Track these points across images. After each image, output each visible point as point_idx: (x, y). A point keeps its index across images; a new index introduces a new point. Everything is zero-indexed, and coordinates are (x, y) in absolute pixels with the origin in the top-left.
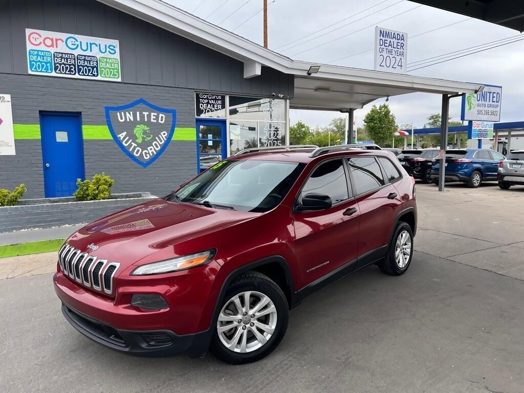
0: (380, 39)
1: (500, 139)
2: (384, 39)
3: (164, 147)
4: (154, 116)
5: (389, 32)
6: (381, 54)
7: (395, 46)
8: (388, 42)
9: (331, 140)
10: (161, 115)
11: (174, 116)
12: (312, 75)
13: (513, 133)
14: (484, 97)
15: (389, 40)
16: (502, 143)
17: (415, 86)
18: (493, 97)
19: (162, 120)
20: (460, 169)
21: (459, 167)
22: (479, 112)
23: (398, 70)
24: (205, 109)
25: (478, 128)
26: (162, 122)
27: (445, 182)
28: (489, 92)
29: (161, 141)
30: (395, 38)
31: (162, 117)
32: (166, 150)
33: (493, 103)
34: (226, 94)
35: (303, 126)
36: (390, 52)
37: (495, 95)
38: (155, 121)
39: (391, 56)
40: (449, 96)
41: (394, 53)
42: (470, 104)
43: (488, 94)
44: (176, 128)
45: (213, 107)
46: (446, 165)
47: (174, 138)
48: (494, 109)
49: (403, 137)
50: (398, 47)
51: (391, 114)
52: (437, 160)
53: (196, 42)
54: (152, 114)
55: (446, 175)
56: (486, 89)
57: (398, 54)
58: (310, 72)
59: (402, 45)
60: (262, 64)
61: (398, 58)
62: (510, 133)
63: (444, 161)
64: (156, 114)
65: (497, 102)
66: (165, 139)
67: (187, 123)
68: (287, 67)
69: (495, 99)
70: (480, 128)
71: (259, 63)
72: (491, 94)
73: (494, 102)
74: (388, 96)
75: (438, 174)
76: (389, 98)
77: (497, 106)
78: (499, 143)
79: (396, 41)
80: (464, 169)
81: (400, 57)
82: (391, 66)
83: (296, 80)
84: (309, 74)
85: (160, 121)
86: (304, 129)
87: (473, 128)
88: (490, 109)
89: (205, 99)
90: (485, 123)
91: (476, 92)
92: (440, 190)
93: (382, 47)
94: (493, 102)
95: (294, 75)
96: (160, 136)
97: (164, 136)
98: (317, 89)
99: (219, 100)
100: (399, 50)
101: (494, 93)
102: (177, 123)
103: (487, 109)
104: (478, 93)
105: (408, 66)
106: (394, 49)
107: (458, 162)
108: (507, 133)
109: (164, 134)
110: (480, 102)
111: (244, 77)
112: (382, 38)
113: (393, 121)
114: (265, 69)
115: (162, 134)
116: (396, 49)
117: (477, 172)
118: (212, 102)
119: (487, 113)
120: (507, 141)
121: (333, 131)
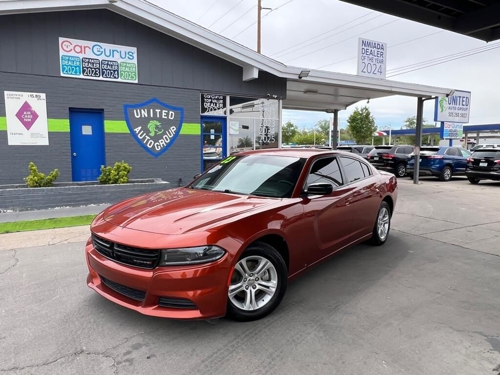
0: (363, 48)
1: (469, 141)
2: (365, 48)
3: (172, 140)
4: (165, 113)
5: (370, 42)
6: (363, 61)
7: (376, 54)
8: (369, 51)
9: (317, 139)
10: (171, 112)
11: (182, 113)
12: (303, 78)
13: (481, 135)
14: (454, 100)
15: (370, 49)
16: (471, 143)
17: (393, 90)
18: (463, 101)
19: (171, 117)
20: (433, 164)
21: (432, 163)
22: (451, 114)
23: (378, 76)
24: (209, 108)
25: (449, 129)
26: (172, 119)
27: (420, 176)
28: (459, 97)
29: (171, 135)
30: (376, 47)
31: (172, 114)
32: (174, 142)
33: (462, 107)
34: (227, 95)
35: (292, 126)
36: (371, 59)
37: (464, 99)
38: (166, 117)
39: (372, 64)
40: (423, 99)
41: (374, 61)
42: (442, 107)
43: (458, 98)
44: (183, 124)
45: (216, 106)
46: (420, 160)
47: (182, 132)
48: (463, 112)
49: (381, 137)
50: (378, 55)
51: (371, 115)
52: (412, 156)
53: (202, 49)
54: (164, 111)
55: (420, 169)
56: (456, 94)
57: (378, 62)
58: (301, 76)
59: (382, 54)
60: (259, 69)
61: (378, 65)
62: (478, 135)
63: (419, 157)
64: (167, 111)
65: (466, 105)
66: (174, 133)
67: (193, 120)
68: (281, 72)
69: (464, 103)
70: (451, 128)
71: (257, 67)
72: (461, 98)
73: (464, 105)
74: (369, 99)
75: (413, 169)
76: (370, 100)
77: (467, 109)
78: (468, 143)
79: (376, 50)
80: (437, 164)
81: (380, 64)
82: (372, 72)
83: (288, 83)
84: (300, 78)
85: (170, 118)
86: (292, 128)
87: (445, 128)
88: (460, 112)
89: (209, 99)
90: (456, 124)
91: (447, 95)
92: (415, 183)
93: (364, 55)
94: (462, 105)
95: (286, 78)
96: (170, 130)
97: (173, 131)
98: (306, 92)
99: (221, 99)
100: (379, 58)
101: (463, 97)
102: (184, 119)
103: (457, 111)
104: (450, 97)
105: (387, 73)
106: (374, 57)
107: (431, 158)
108: (475, 135)
109: (173, 129)
110: (451, 105)
111: (243, 80)
112: (364, 47)
113: (373, 121)
114: (261, 73)
115: (171, 128)
116: (376, 57)
117: (448, 167)
118: (215, 101)
119: (457, 115)
120: (475, 142)
121: (318, 131)
